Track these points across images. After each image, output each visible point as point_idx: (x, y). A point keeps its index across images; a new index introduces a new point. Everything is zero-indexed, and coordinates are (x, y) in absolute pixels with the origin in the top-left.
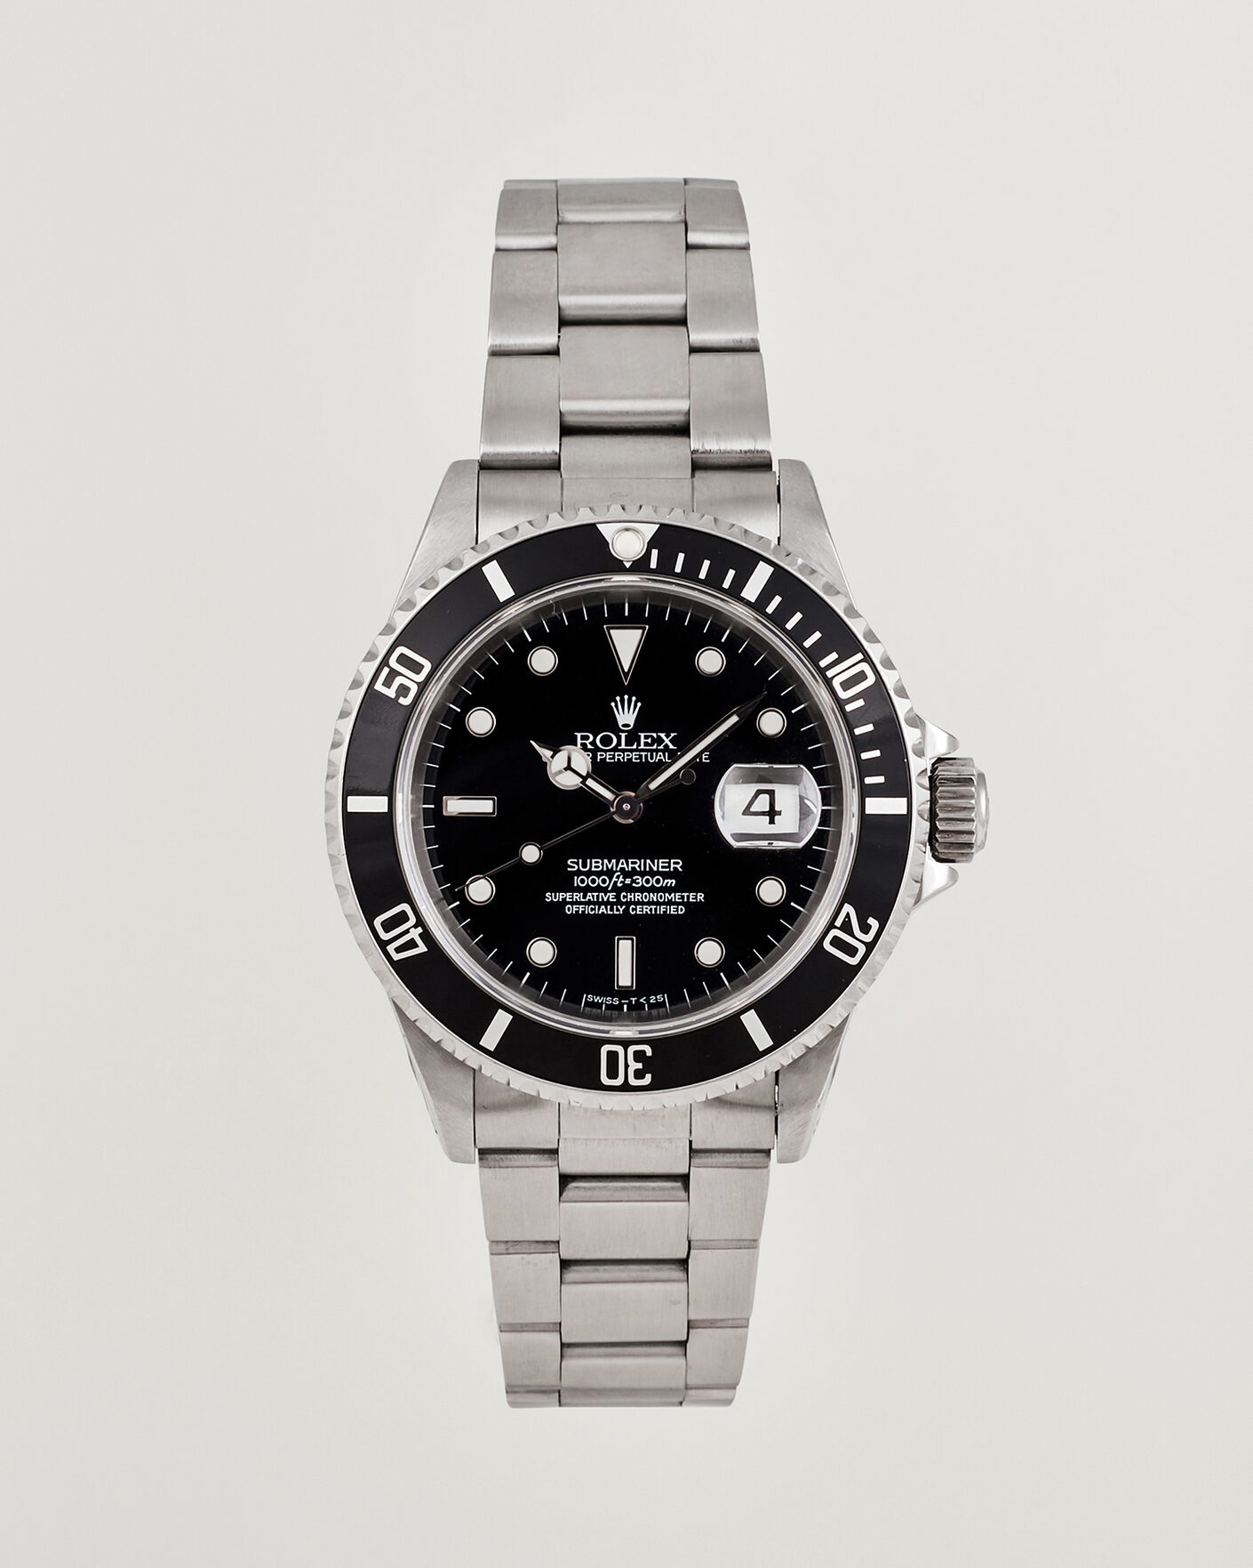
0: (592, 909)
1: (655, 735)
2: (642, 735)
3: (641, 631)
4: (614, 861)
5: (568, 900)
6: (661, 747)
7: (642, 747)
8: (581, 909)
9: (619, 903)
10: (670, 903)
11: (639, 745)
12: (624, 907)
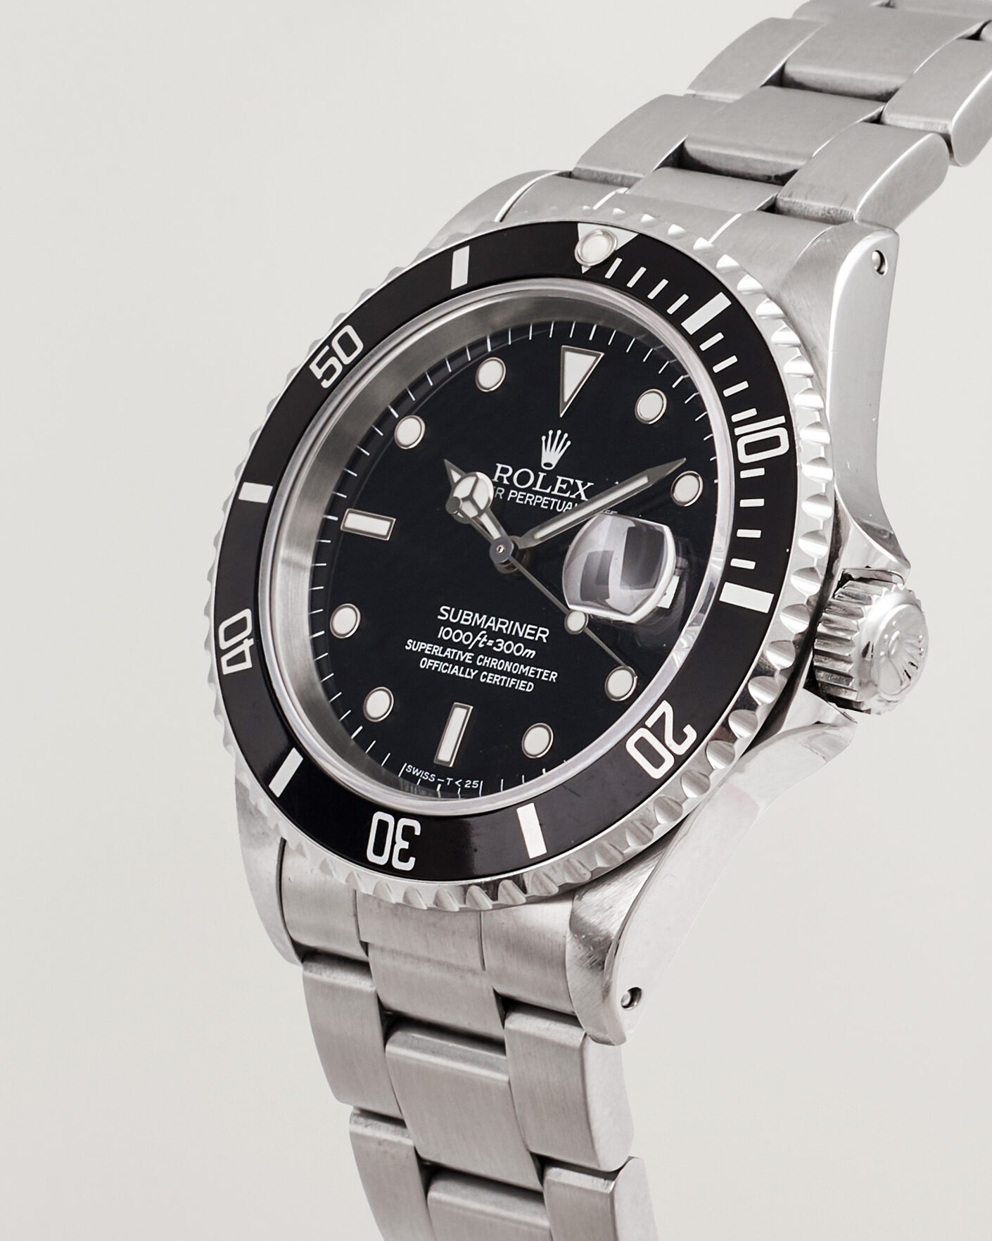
0: (446, 668)
1: (572, 481)
2: (560, 478)
3: (594, 358)
4: (485, 617)
5: (426, 652)
6: (574, 496)
7: (555, 492)
8: (435, 665)
9: (474, 666)
10: (522, 677)
11: (553, 489)
12: (477, 671)
